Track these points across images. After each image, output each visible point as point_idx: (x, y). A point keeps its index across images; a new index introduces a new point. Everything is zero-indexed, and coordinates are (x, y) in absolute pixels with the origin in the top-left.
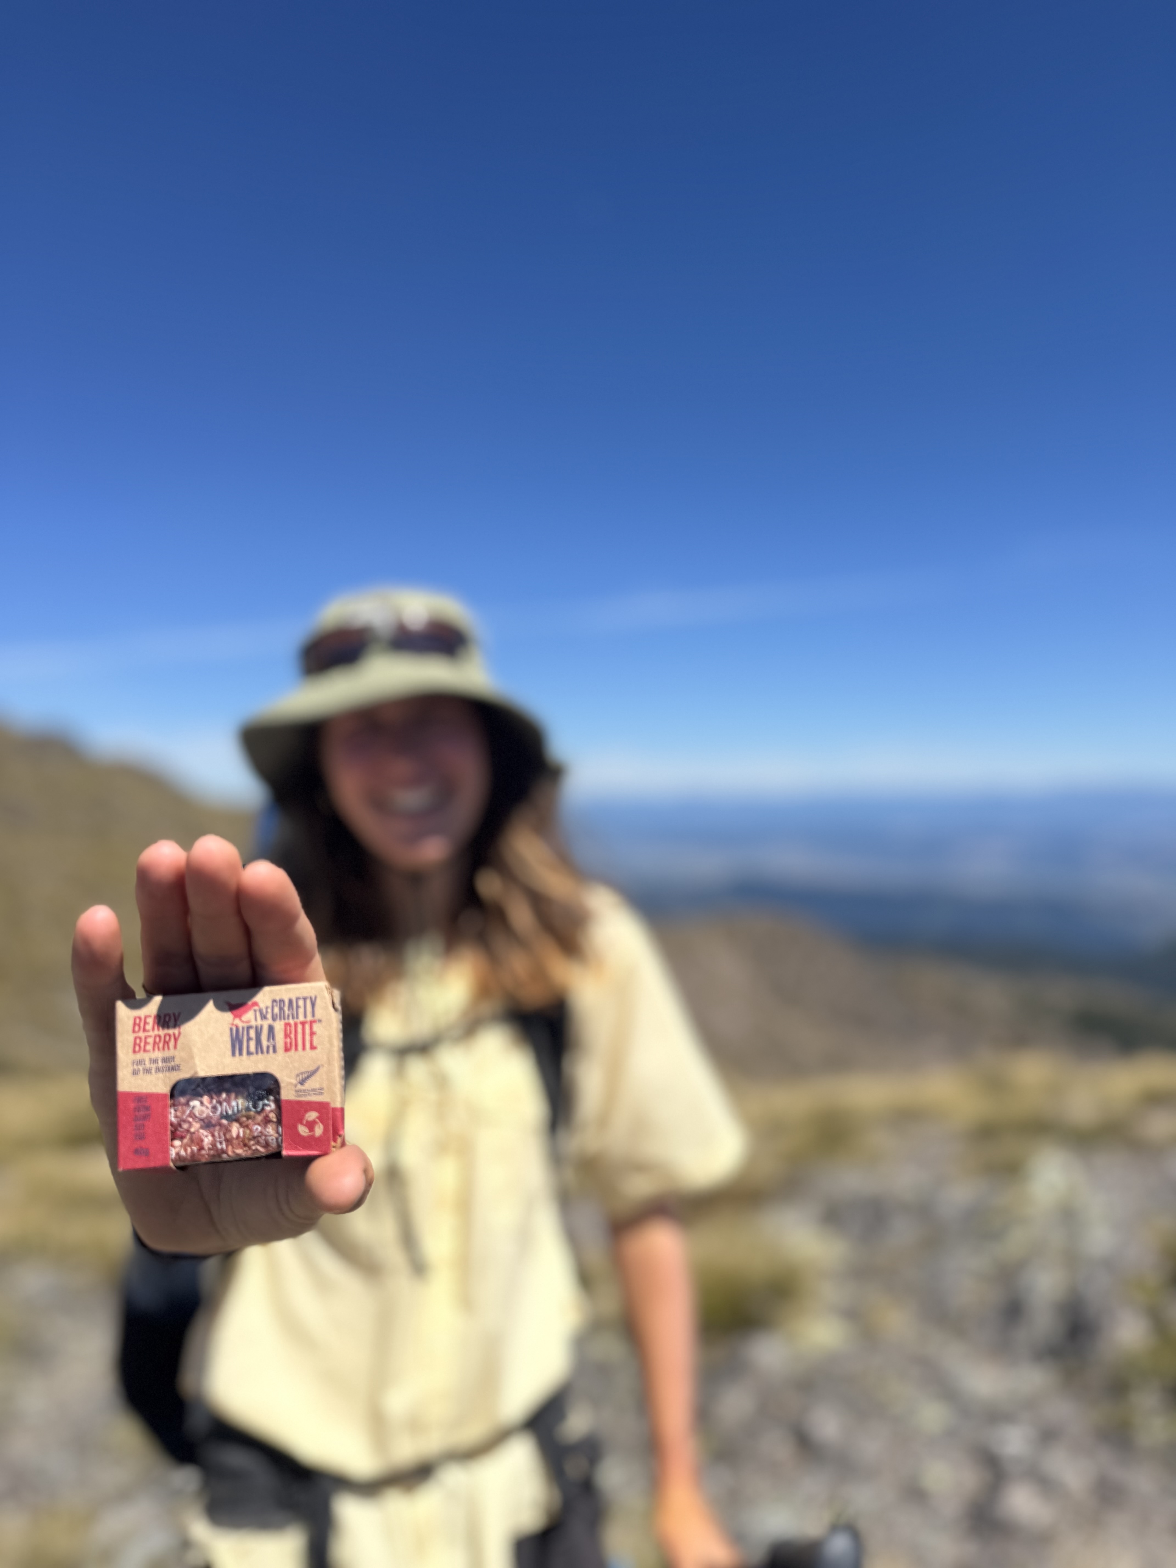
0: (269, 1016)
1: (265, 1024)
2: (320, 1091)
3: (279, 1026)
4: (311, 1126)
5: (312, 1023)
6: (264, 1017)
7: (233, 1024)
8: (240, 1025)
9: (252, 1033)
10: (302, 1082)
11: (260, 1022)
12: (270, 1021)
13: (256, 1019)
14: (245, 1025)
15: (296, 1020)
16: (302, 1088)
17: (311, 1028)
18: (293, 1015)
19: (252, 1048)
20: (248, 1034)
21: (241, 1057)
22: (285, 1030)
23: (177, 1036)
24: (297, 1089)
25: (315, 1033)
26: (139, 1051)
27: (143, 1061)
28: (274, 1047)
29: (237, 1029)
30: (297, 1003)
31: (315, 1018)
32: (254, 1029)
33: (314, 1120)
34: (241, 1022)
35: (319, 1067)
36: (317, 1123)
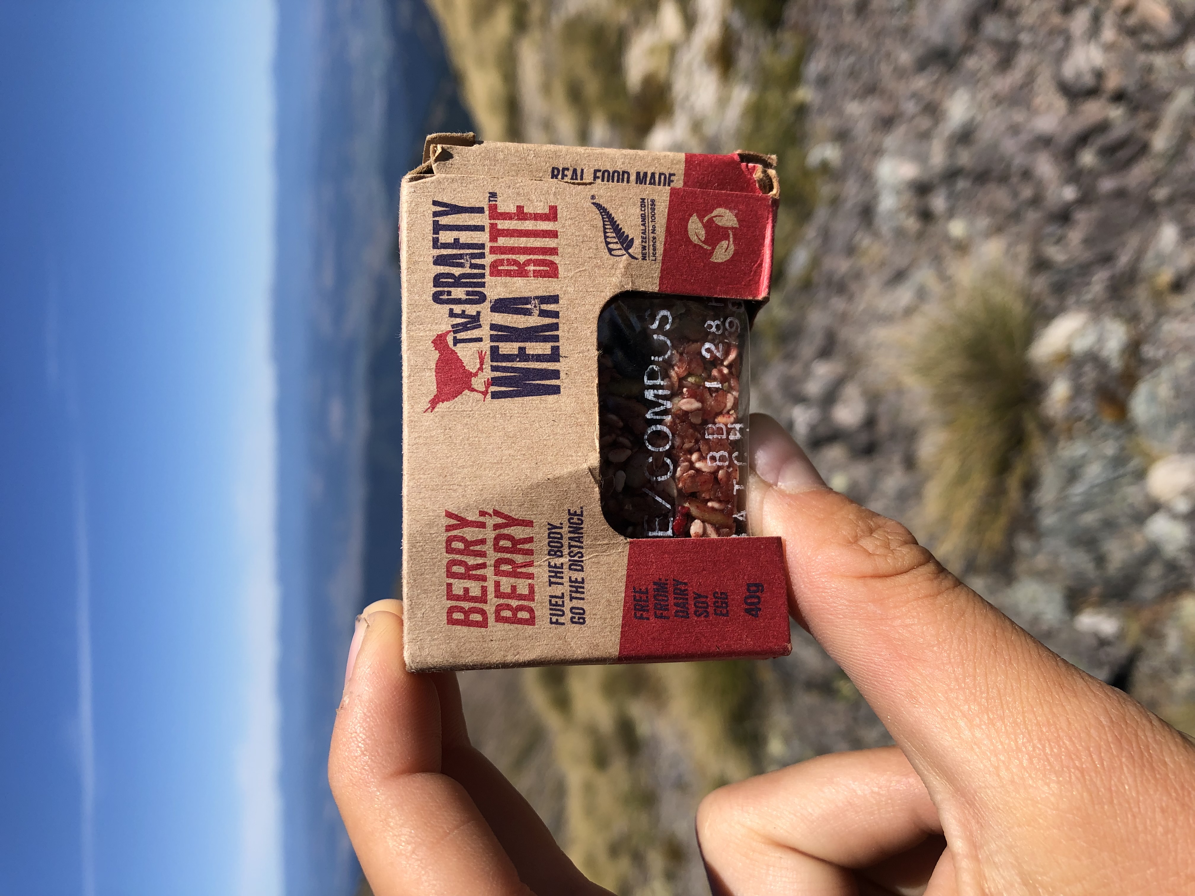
0: (471, 309)
1: (489, 317)
2: (648, 207)
3: (497, 288)
4: (715, 234)
5: (495, 214)
6: (474, 321)
7: (485, 393)
8: (488, 374)
10: (626, 243)
11: (485, 332)
12: (485, 308)
13: (480, 340)
15: (487, 251)
16: (637, 242)
17: (506, 215)
18: (473, 256)
19: (544, 348)
20: (509, 358)
21: (562, 375)
22: (508, 273)
23: (500, 521)
24: (640, 256)
25: (520, 208)
26: (531, 611)
27: (554, 601)
28: (544, 300)
29: (495, 381)
30: (445, 246)
31: (485, 204)
32: (501, 345)
33: (705, 226)
34: (480, 374)
35: (598, 206)
36: (711, 220)
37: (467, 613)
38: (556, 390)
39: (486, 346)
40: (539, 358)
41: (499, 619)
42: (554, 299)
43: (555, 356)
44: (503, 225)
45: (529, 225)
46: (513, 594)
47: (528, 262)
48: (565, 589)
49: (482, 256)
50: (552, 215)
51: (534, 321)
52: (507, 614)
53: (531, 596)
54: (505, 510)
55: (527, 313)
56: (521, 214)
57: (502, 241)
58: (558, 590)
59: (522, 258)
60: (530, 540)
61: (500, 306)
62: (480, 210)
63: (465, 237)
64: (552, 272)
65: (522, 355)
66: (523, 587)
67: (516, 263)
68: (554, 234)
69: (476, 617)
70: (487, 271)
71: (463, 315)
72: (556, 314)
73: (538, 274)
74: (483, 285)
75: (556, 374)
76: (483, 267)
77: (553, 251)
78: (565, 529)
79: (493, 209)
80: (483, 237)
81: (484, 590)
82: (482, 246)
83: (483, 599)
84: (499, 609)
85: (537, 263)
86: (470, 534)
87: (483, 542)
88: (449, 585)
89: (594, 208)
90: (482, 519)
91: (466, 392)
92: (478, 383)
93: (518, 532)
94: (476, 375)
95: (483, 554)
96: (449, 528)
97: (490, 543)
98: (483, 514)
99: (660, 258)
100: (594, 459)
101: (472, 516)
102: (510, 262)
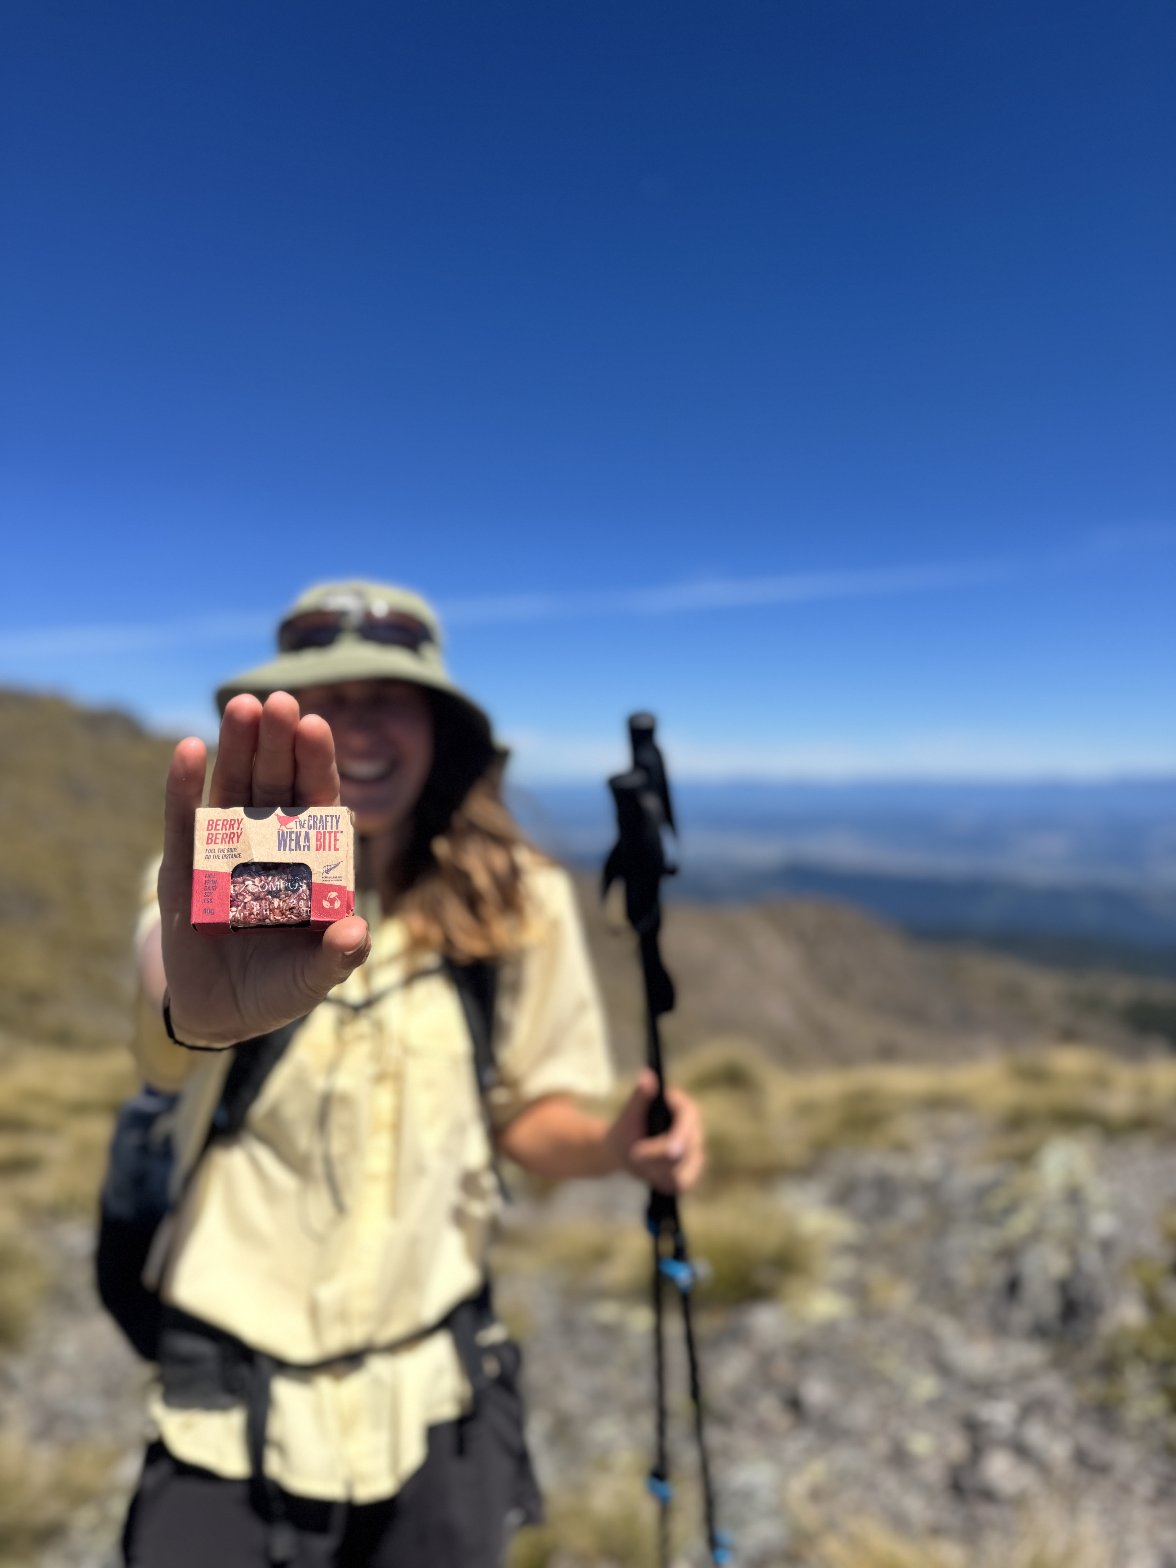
0: (306, 826)
1: (303, 831)
2: (340, 878)
3: (313, 833)
4: (332, 902)
5: (336, 833)
6: (302, 826)
7: (280, 829)
8: (285, 830)
9: (294, 836)
10: (327, 872)
11: (299, 830)
12: (307, 830)
13: (296, 828)
14: (289, 830)
15: (324, 830)
16: (328, 875)
17: (335, 837)
18: (323, 826)
19: (293, 846)
20: (290, 837)
21: (285, 852)
22: (317, 836)
23: (239, 834)
24: (323, 876)
25: (338, 840)
26: (211, 843)
27: (213, 850)
28: (309, 847)
29: (283, 832)
30: (326, 819)
31: (339, 830)
32: (295, 834)
33: (335, 898)
34: (286, 828)
35: (340, 863)
36: (336, 900)
37: (212, 825)
38: (280, 850)
39: (295, 830)
40: (290, 846)
41: (209, 834)
42: (309, 849)
43: (291, 850)
44: (333, 835)
45: (333, 842)
46: (216, 838)
47: (321, 842)
48: (217, 853)
49: (323, 829)
50: (336, 849)
51: (302, 844)
52: (210, 836)
53: (215, 843)
54: (243, 835)
55: (305, 842)
56: (336, 840)
57: (327, 835)
58: (216, 851)
59: (322, 840)
60: (233, 843)
61: (307, 834)
62: (337, 828)
63: (329, 824)
64: (317, 849)
65: (291, 840)
66: (218, 841)
67: (321, 838)
68: (330, 850)
69: (210, 828)
70: (318, 830)
71: (304, 823)
72: (304, 850)
73: (317, 845)
74: (314, 829)
75: (285, 850)
76: (319, 829)
77: (324, 849)
78: (235, 853)
79: (338, 832)
80: (329, 829)
81: (219, 830)
82: (326, 829)
83: (216, 829)
84: (212, 834)
85: (321, 845)
86: (236, 826)
87: (233, 829)
88: (220, 820)
89: (339, 862)
90: (240, 828)
91: (280, 824)
92: (283, 828)
93: (235, 839)
94: (286, 827)
95: (229, 829)
96: (238, 820)
97: (233, 831)
98: (242, 829)
99: (323, 883)
100: (256, 860)
101: (241, 826)
102: (321, 837)
